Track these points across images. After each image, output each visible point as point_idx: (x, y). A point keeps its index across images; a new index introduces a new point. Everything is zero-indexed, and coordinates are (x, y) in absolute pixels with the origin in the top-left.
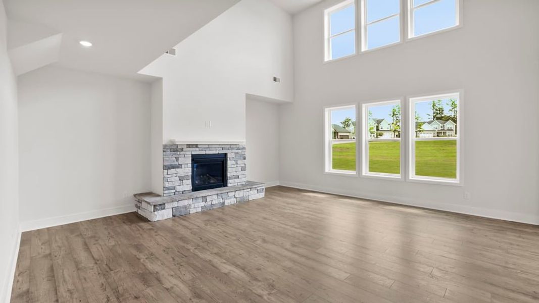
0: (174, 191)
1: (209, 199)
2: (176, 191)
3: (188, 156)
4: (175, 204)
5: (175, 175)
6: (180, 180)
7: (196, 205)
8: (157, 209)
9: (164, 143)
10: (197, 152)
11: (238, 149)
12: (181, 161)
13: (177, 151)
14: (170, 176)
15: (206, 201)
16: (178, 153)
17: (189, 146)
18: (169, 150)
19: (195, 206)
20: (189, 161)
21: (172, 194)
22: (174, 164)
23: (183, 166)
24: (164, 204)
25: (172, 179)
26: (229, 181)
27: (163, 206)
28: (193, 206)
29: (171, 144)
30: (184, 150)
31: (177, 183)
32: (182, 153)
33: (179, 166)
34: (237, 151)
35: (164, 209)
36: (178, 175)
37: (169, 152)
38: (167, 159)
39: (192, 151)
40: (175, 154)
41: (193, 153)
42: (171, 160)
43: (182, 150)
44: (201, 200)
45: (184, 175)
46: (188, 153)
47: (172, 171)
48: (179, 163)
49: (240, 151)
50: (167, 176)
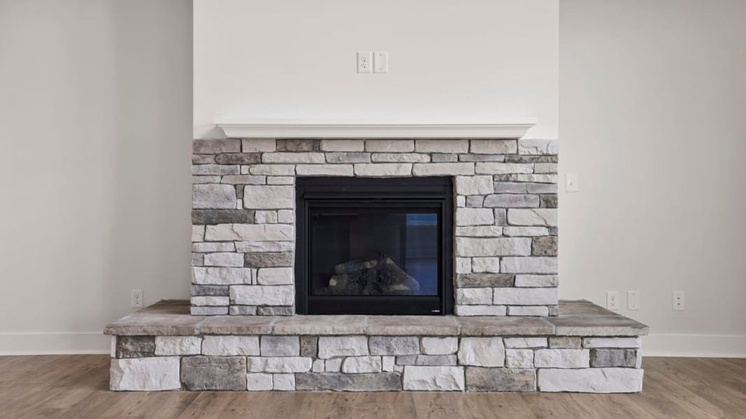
0: (224, 301)
1: (327, 349)
2: (232, 304)
3: (279, 181)
4: (193, 346)
5: (230, 247)
6: (247, 264)
7: (274, 363)
8: (125, 351)
9: (198, 135)
10: (316, 167)
11: (510, 159)
12: (253, 197)
13: (241, 162)
14: (213, 247)
15: (316, 357)
16: (245, 169)
17: (284, 144)
18: (210, 159)
19: (266, 363)
20: (288, 199)
21: (216, 311)
22: (227, 205)
23: (260, 217)
24: (152, 338)
25: (220, 259)
26: (463, 293)
27: (147, 345)
28: (258, 363)
29: (219, 136)
30: (266, 158)
31: (237, 275)
32: (256, 169)
33: (247, 217)
34: (504, 169)
35: (151, 353)
36: (242, 246)
37: (209, 166)
38: (205, 187)
39: (296, 164)
40: (232, 173)
41: (304, 171)
42: (220, 193)
43: (258, 159)
44: (293, 346)
45: (264, 248)
46: (278, 170)
47: (222, 230)
48: (248, 205)
49: (519, 168)
50: (202, 247)
